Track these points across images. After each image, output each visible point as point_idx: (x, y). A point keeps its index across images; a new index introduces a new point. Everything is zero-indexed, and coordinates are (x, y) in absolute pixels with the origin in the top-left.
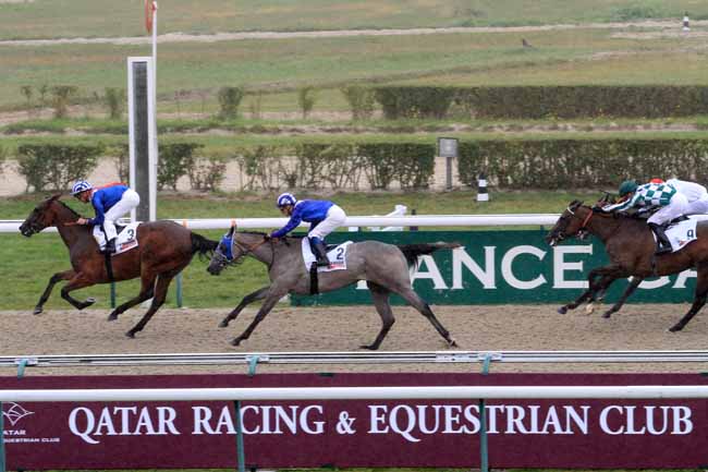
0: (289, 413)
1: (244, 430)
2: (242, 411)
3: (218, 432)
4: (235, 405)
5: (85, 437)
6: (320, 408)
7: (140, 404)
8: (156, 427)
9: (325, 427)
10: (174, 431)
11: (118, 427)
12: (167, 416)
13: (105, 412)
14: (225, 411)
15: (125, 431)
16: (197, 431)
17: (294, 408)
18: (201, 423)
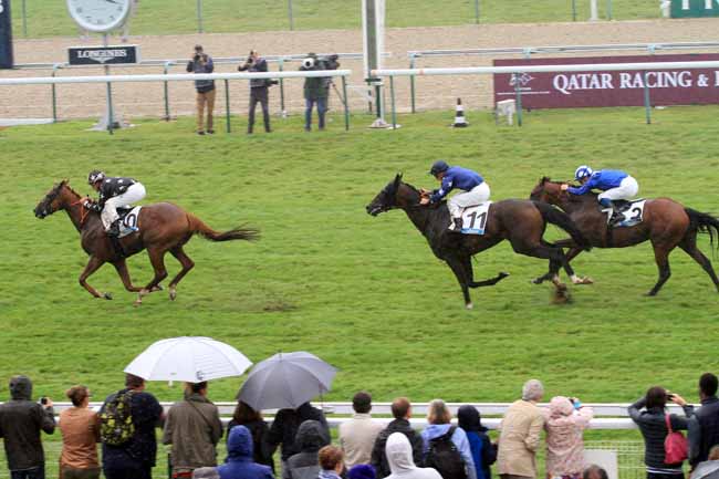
0: (672, 75)
1: (648, 86)
2: (647, 75)
3: (634, 86)
4: (643, 72)
5: (563, 90)
6: (689, 73)
7: (592, 72)
8: (601, 84)
9: (693, 83)
10: (611, 86)
11: (580, 85)
12: (607, 79)
13: (573, 77)
14: (638, 76)
15: (584, 87)
16: (623, 86)
17: (675, 73)
18: (625, 82)
